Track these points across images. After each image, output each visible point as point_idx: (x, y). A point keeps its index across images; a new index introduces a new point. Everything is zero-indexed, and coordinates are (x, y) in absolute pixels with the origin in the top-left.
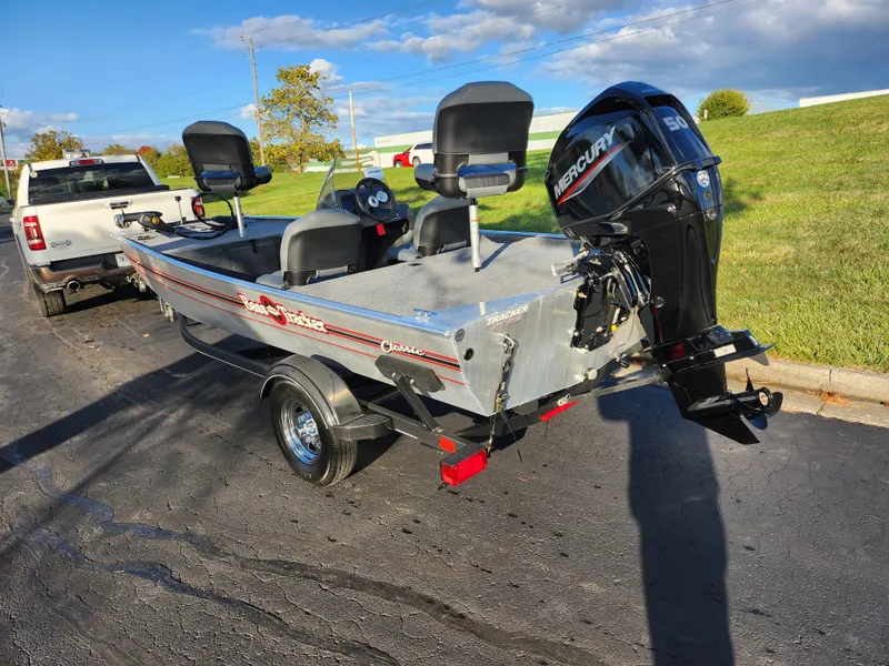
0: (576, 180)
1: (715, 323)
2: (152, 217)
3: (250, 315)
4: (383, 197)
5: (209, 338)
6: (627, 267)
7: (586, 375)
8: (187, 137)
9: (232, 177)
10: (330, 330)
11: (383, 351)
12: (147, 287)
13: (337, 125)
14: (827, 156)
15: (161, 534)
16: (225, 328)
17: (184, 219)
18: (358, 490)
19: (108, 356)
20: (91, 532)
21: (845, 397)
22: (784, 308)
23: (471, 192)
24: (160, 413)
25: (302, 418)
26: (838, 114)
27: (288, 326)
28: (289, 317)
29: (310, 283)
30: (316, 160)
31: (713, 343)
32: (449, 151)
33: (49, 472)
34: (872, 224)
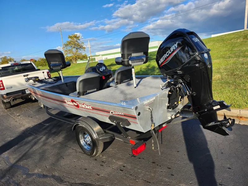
0: (166, 59)
1: (213, 99)
2: (36, 78)
3: (68, 105)
4: (104, 68)
5: (54, 112)
6: (183, 84)
7: (172, 117)
8: (46, 55)
9: (59, 65)
10: (93, 109)
11: (111, 114)
12: (35, 99)
13: (85, 50)
14: (224, 49)
15: (45, 176)
16: (59, 109)
17: (45, 78)
18: (104, 157)
19: (25, 120)
20: (22, 177)
21: (245, 118)
22: (222, 93)
23: (133, 64)
24: (41, 136)
25: (86, 136)
26: (225, 38)
27: (80, 108)
28: (80, 105)
29: (85, 95)
30: (80, 60)
31: (213, 105)
32: (126, 53)
33: (8, 158)
34: (241, 67)
